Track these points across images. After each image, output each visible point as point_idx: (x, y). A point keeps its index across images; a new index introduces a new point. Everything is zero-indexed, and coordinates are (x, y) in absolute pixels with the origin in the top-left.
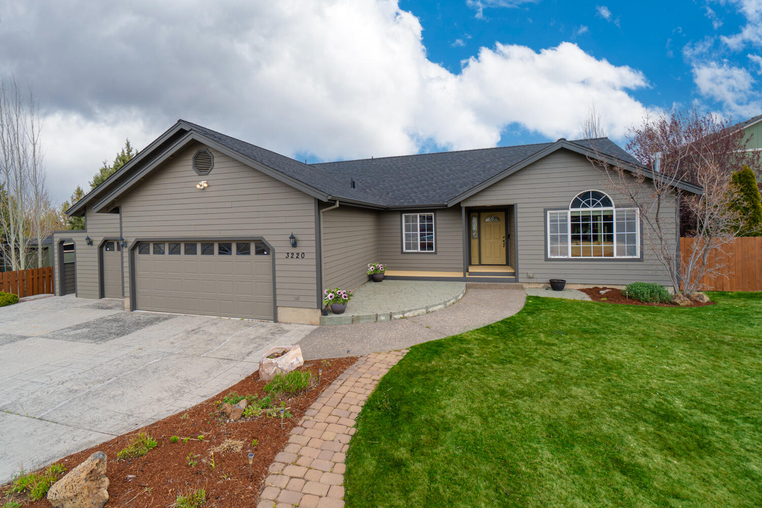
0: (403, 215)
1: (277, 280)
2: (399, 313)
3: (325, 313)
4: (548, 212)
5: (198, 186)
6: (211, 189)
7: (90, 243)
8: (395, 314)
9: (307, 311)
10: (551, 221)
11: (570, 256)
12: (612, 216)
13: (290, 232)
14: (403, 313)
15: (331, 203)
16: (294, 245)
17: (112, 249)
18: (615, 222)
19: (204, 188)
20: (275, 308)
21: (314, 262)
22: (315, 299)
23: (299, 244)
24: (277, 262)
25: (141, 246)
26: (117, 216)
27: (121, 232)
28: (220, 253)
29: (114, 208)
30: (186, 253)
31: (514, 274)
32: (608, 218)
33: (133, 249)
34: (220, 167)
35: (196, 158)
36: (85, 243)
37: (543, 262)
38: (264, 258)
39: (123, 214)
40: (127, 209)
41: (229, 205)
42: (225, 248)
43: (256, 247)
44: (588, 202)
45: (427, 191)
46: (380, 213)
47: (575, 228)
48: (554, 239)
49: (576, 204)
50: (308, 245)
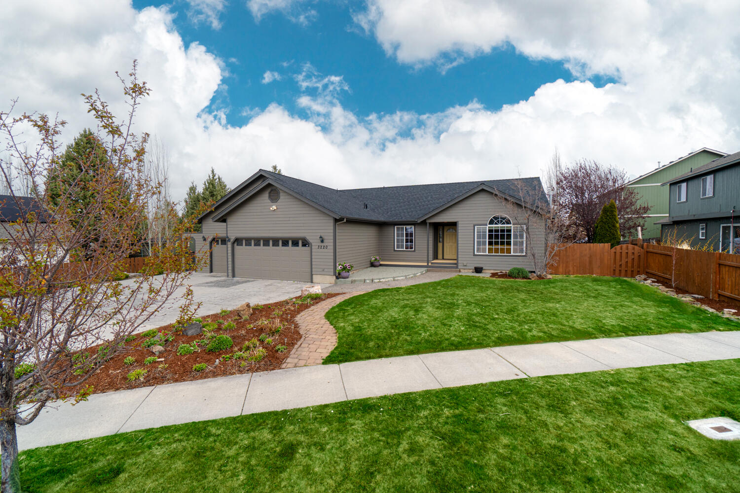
0: (396, 227)
1: (313, 260)
2: (377, 279)
3: (337, 278)
4: (476, 227)
5: (271, 209)
6: (278, 210)
7: (205, 240)
8: (375, 279)
9: (328, 277)
10: (477, 232)
11: (487, 253)
12: (511, 230)
13: (319, 235)
14: (380, 279)
15: (341, 219)
16: (322, 241)
17: (218, 244)
18: (512, 233)
19: (275, 210)
20: (312, 275)
21: (332, 251)
22: (332, 270)
23: (325, 241)
24: (313, 251)
25: (238, 241)
26: (225, 224)
27: (227, 233)
28: (282, 246)
29: (223, 220)
30: (264, 245)
31: (455, 264)
32: (509, 231)
33: (234, 243)
34: (283, 198)
35: (270, 193)
36: (202, 240)
37: (472, 256)
38: (306, 249)
39: (228, 223)
40: (231, 220)
41: (288, 219)
42: (285, 243)
43: (303, 243)
44: (498, 221)
45: (412, 212)
46: (381, 225)
47: (490, 237)
48: (479, 243)
49: (491, 222)
50: (329, 242)
